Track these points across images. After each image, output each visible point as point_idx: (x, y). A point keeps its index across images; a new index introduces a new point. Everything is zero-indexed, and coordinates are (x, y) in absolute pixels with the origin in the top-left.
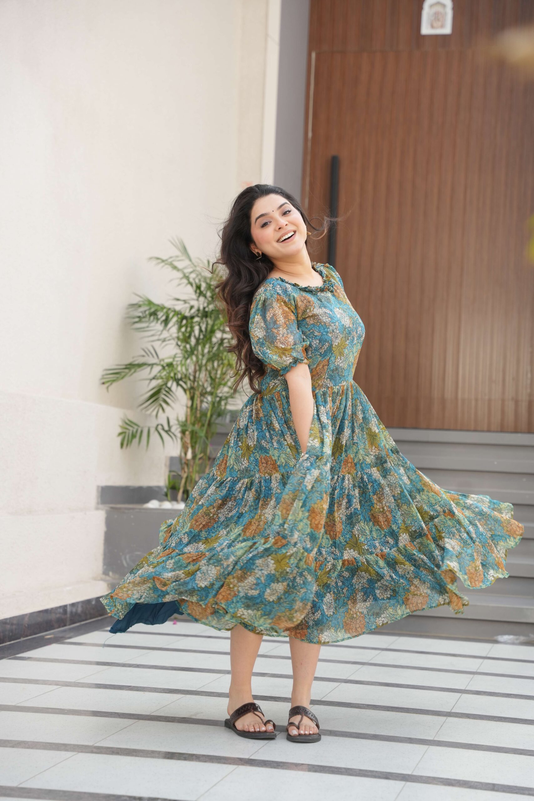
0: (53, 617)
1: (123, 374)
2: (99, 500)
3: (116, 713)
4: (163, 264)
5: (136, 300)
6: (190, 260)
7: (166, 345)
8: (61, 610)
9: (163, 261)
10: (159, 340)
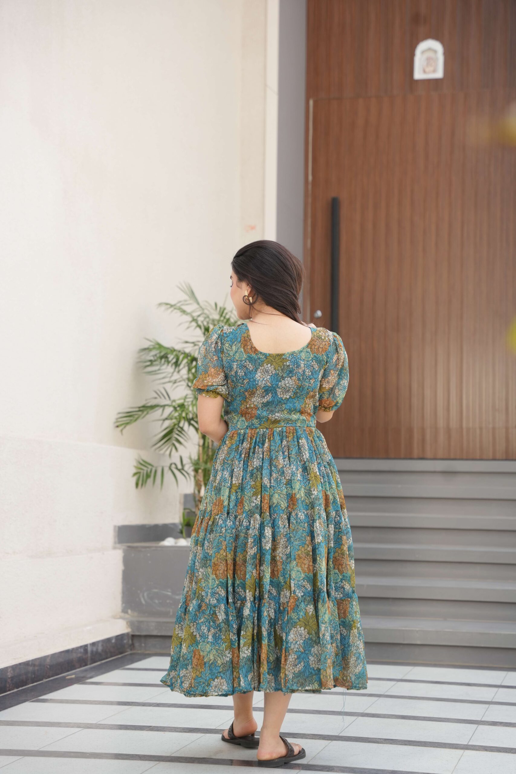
0: (74, 656)
1: (136, 416)
2: (117, 540)
3: (136, 755)
4: (172, 309)
5: (147, 344)
6: (198, 304)
7: (177, 387)
8: (82, 650)
9: (172, 306)
10: (170, 382)
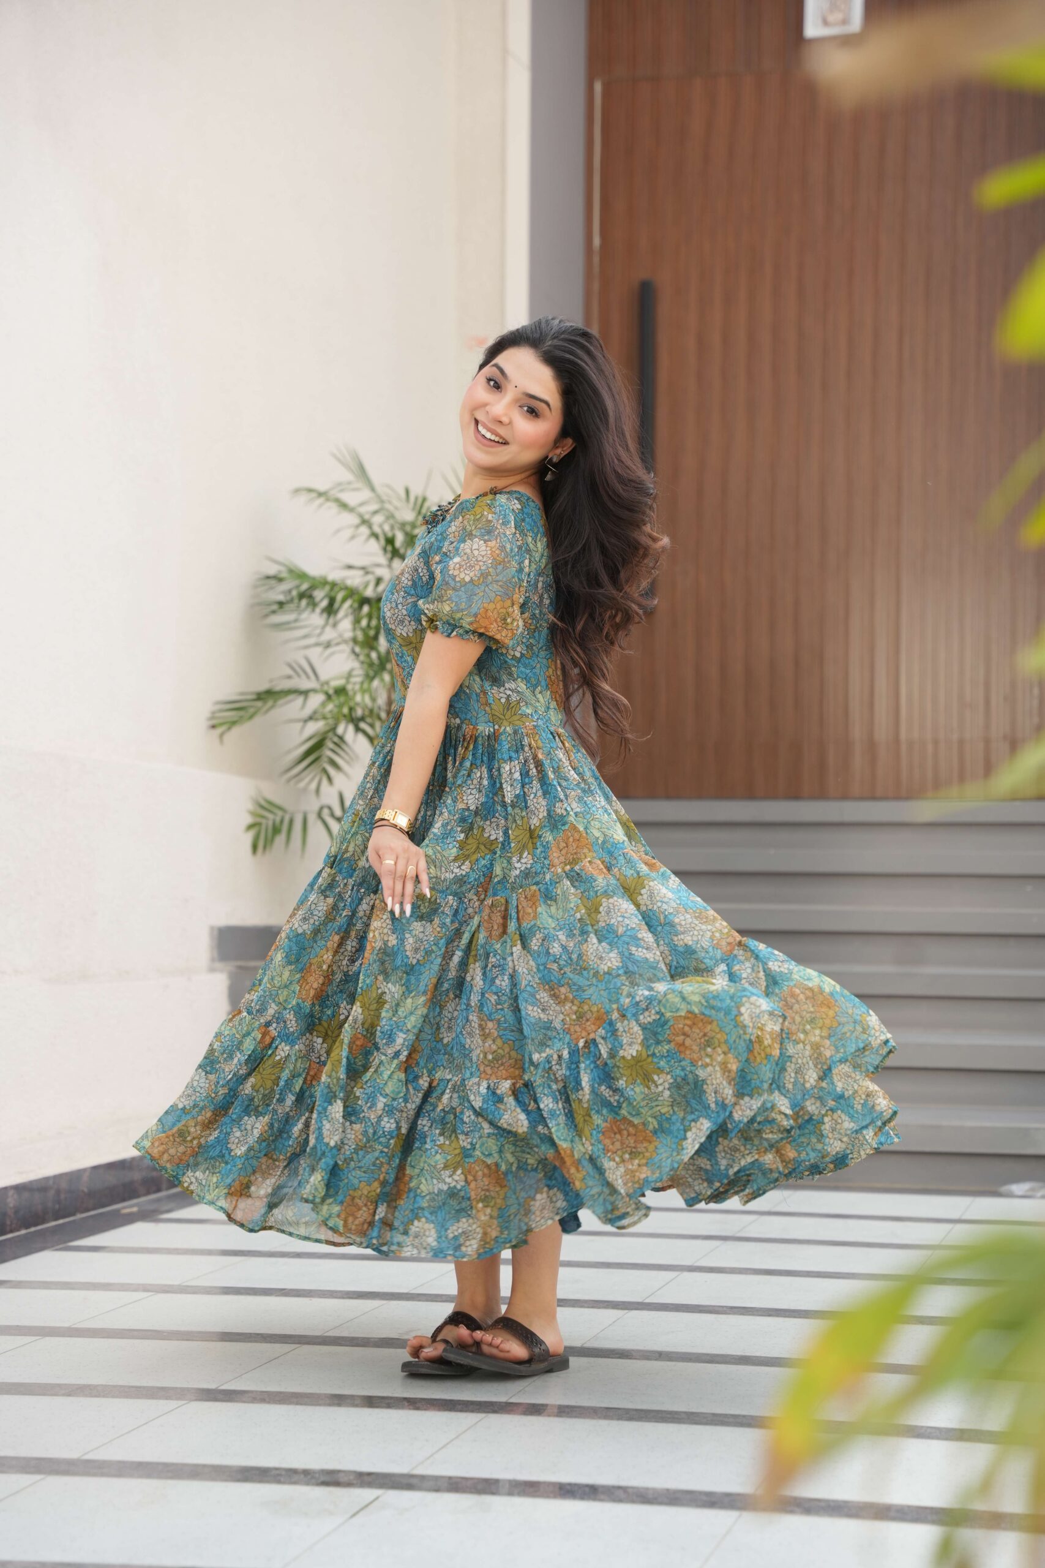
0: (137, 1176)
1: (252, 710)
2: (216, 953)
4: (321, 500)
5: (273, 569)
6: (373, 489)
7: (332, 654)
9: (320, 494)
10: (317, 644)
